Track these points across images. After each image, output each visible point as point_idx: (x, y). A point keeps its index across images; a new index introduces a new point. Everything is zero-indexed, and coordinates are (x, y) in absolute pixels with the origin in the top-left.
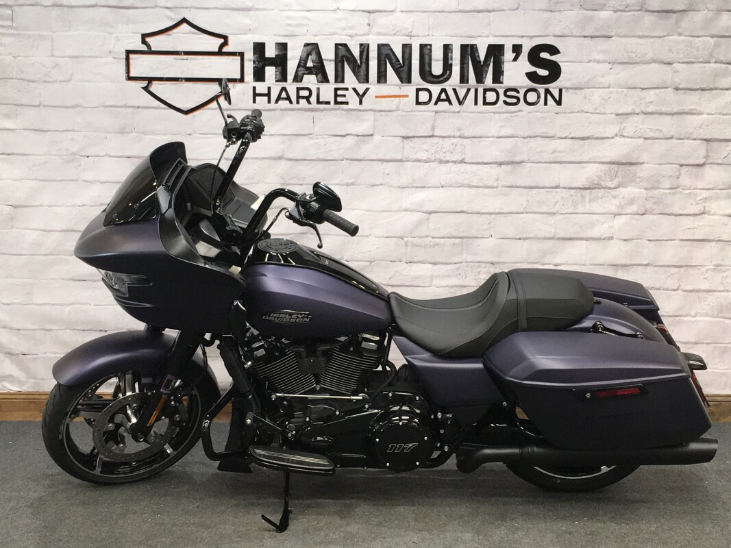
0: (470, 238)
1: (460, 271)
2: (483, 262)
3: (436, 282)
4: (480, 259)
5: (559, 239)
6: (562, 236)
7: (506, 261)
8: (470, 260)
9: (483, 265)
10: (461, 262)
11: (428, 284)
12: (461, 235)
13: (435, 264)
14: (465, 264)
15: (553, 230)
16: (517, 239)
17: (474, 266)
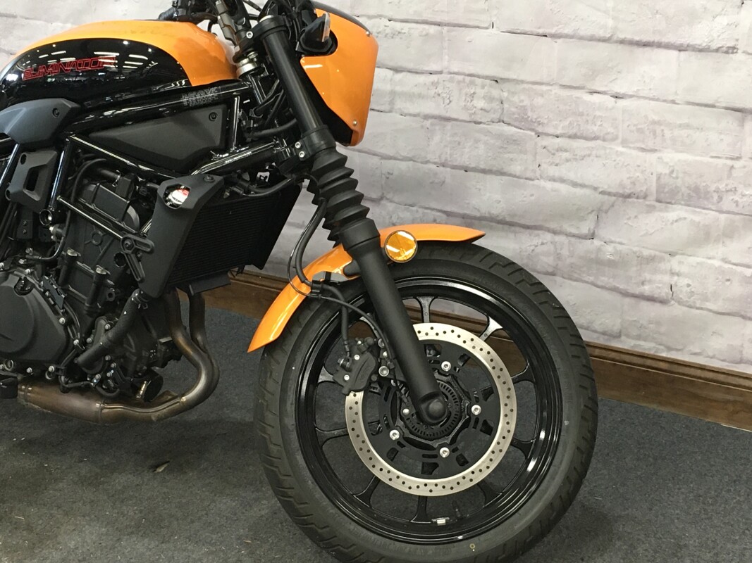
0: (455, 25)
1: (440, 90)
2: (479, 77)
3: (399, 104)
4: (472, 70)
5: (622, 42)
6: (629, 36)
7: (522, 77)
8: (456, 70)
9: (479, 81)
10: (441, 73)
11: (386, 107)
12: (438, 20)
13: (397, 70)
14: (449, 76)
15: (611, 23)
16: (538, 35)
17: (464, 81)
